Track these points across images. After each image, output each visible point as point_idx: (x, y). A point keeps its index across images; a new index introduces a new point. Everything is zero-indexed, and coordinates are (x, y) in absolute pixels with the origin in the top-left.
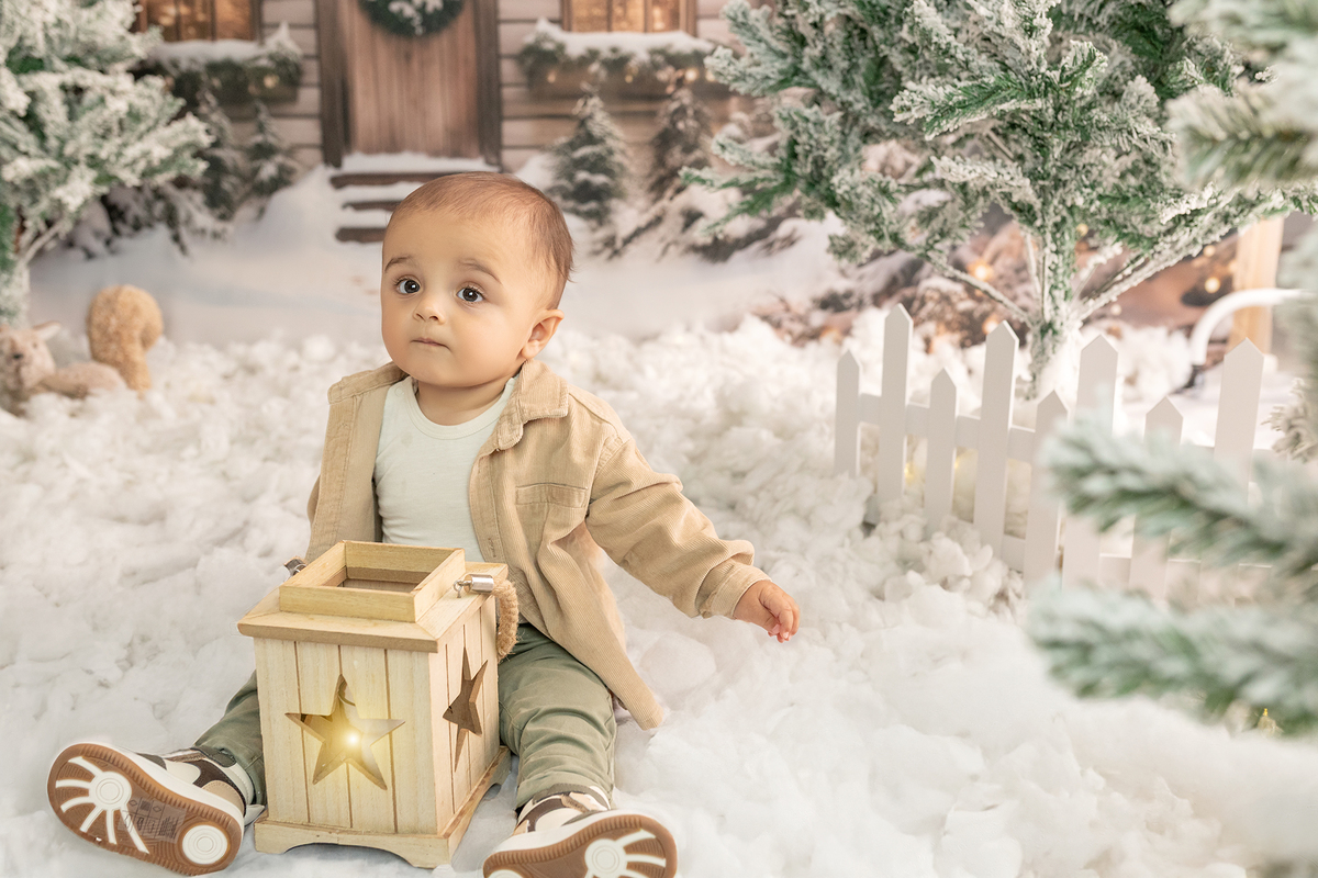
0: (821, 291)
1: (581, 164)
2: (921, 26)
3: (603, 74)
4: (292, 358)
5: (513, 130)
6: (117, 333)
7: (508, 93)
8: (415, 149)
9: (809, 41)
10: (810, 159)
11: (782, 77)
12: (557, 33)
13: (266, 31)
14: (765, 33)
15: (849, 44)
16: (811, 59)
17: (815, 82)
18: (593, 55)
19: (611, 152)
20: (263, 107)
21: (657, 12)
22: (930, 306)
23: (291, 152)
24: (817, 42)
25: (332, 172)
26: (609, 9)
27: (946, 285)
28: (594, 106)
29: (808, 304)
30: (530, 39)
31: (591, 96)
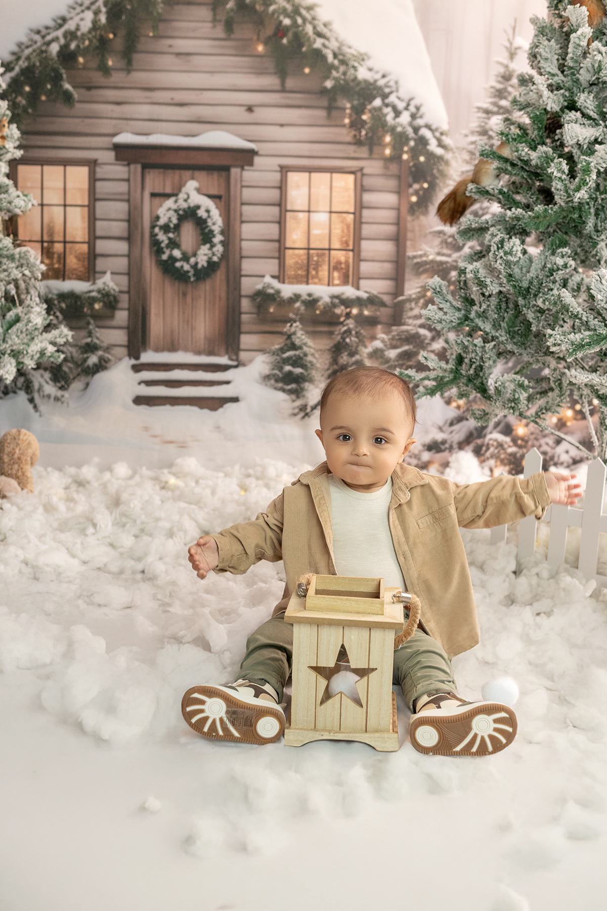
0: (428, 439)
1: (286, 361)
2: (563, 302)
3: (303, 308)
4: (107, 476)
5: (246, 340)
6: (19, 458)
7: (244, 317)
8: (186, 350)
9: (477, 303)
10: (474, 366)
11: (459, 322)
12: (276, 284)
13: (97, 275)
14: (450, 297)
15: (500, 305)
16: (477, 312)
17: (477, 325)
18: (297, 297)
19: (306, 355)
20: (92, 321)
21: (336, 274)
22: (492, 449)
23: (107, 349)
24: (483, 304)
25: (133, 362)
26: (308, 271)
27: (501, 438)
28: (297, 327)
29: (420, 448)
30: (259, 287)
31: (295, 322)
